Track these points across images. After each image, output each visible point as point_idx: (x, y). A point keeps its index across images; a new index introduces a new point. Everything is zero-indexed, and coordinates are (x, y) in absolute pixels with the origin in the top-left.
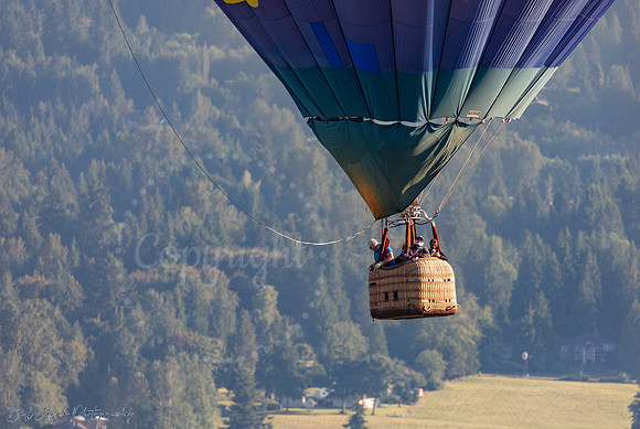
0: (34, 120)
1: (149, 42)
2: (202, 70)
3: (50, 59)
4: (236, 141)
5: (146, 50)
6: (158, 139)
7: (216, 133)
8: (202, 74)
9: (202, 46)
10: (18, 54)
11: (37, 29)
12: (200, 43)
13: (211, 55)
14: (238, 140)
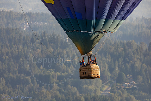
0: (15, 89)
1: (43, 71)
2: (55, 78)
3: (19, 75)
4: (63, 94)
5: (42, 73)
6: (45, 94)
7: (58, 92)
8: (55, 79)
9: (55, 72)
10: (12, 74)
11: (16, 68)
12: (55, 71)
13: (57, 74)
14: (64, 94)
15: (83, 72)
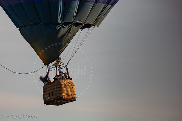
15: (48, 93)
